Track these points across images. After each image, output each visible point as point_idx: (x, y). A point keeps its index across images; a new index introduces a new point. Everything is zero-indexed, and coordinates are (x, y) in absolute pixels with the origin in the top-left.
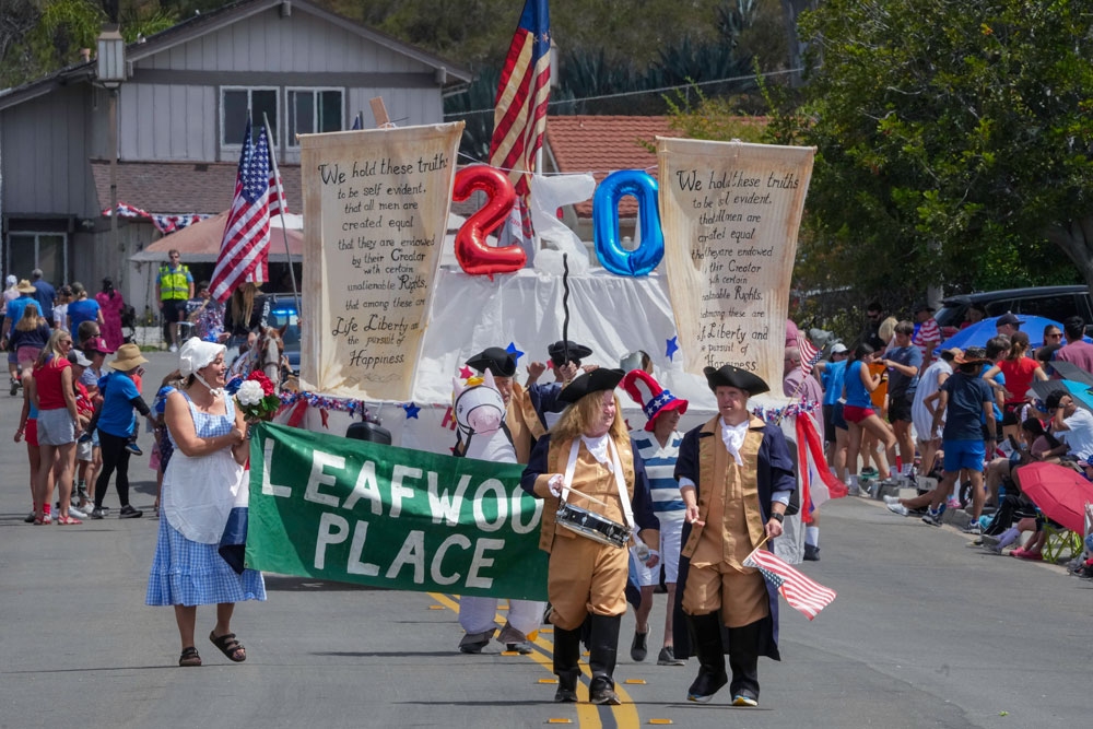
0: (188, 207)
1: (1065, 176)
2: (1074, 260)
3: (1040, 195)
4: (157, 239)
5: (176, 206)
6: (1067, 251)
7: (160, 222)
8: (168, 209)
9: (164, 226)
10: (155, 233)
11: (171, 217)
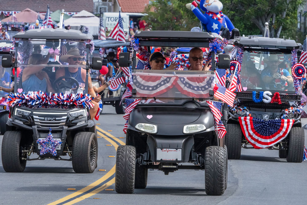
0: (13, 9)
1: (257, 5)
2: (259, 27)
3: (250, 10)
4: (4, 19)
5: (9, 9)
6: (257, 25)
7: (5, 13)
8: (7, 10)
9: (6, 14)
10: (4, 16)
11: (8, 12)
